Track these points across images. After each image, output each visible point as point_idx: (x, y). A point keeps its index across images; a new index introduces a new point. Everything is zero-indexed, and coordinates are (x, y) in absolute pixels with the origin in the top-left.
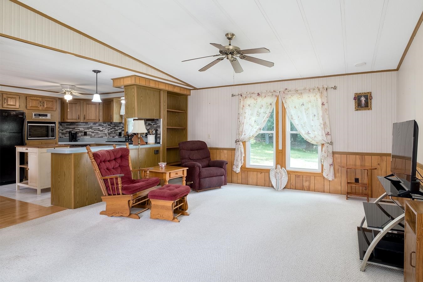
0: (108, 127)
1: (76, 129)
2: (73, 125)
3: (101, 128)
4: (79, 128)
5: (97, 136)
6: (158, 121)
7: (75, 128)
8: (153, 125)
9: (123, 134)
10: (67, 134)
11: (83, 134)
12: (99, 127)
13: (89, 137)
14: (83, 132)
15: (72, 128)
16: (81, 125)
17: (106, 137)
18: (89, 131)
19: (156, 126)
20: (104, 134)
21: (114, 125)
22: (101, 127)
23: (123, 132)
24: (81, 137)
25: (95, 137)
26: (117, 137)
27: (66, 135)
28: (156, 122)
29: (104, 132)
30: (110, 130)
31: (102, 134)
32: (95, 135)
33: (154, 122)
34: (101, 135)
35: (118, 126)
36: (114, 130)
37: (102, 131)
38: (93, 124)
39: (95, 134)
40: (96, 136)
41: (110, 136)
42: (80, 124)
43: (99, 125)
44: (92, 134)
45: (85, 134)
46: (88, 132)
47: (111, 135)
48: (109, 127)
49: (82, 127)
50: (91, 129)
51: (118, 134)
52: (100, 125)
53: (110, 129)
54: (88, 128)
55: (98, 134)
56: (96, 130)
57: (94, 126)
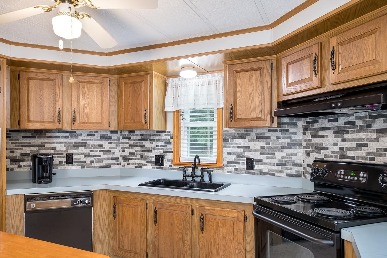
0: (122, 143)
1: (48, 149)
2: (40, 137)
3: (106, 146)
4: (53, 146)
5: (97, 164)
6: (297, 127)
7: (44, 146)
8: (273, 138)
9: (168, 160)
10: (23, 161)
11: (64, 160)
12: (101, 143)
13: (79, 167)
14: (65, 154)
15: (37, 146)
16: (58, 137)
17: (117, 166)
18: (78, 153)
19: (288, 141)
20: (112, 159)
21: (140, 138)
22: (107, 143)
23: (168, 157)
24: (60, 168)
25: (92, 167)
26: (149, 167)
27: (21, 163)
28: (288, 130)
29: (113, 153)
30: (127, 148)
31: (108, 159)
32: (92, 162)
33: (281, 130)
34: (107, 161)
35: (154, 140)
36: (139, 148)
37: (109, 151)
38: (88, 135)
39: (92, 159)
40: (94, 164)
41: (129, 164)
42: (58, 134)
43: (102, 137)
44: (84, 159)
45: (70, 159)
46: (76, 154)
47: (130, 161)
48: (126, 143)
49: (62, 143)
50: (83, 148)
51: (153, 160)
52: (104, 137)
53: (127, 146)
54: (77, 145)
55: (99, 159)
56: (94, 148)
57: (90, 139)
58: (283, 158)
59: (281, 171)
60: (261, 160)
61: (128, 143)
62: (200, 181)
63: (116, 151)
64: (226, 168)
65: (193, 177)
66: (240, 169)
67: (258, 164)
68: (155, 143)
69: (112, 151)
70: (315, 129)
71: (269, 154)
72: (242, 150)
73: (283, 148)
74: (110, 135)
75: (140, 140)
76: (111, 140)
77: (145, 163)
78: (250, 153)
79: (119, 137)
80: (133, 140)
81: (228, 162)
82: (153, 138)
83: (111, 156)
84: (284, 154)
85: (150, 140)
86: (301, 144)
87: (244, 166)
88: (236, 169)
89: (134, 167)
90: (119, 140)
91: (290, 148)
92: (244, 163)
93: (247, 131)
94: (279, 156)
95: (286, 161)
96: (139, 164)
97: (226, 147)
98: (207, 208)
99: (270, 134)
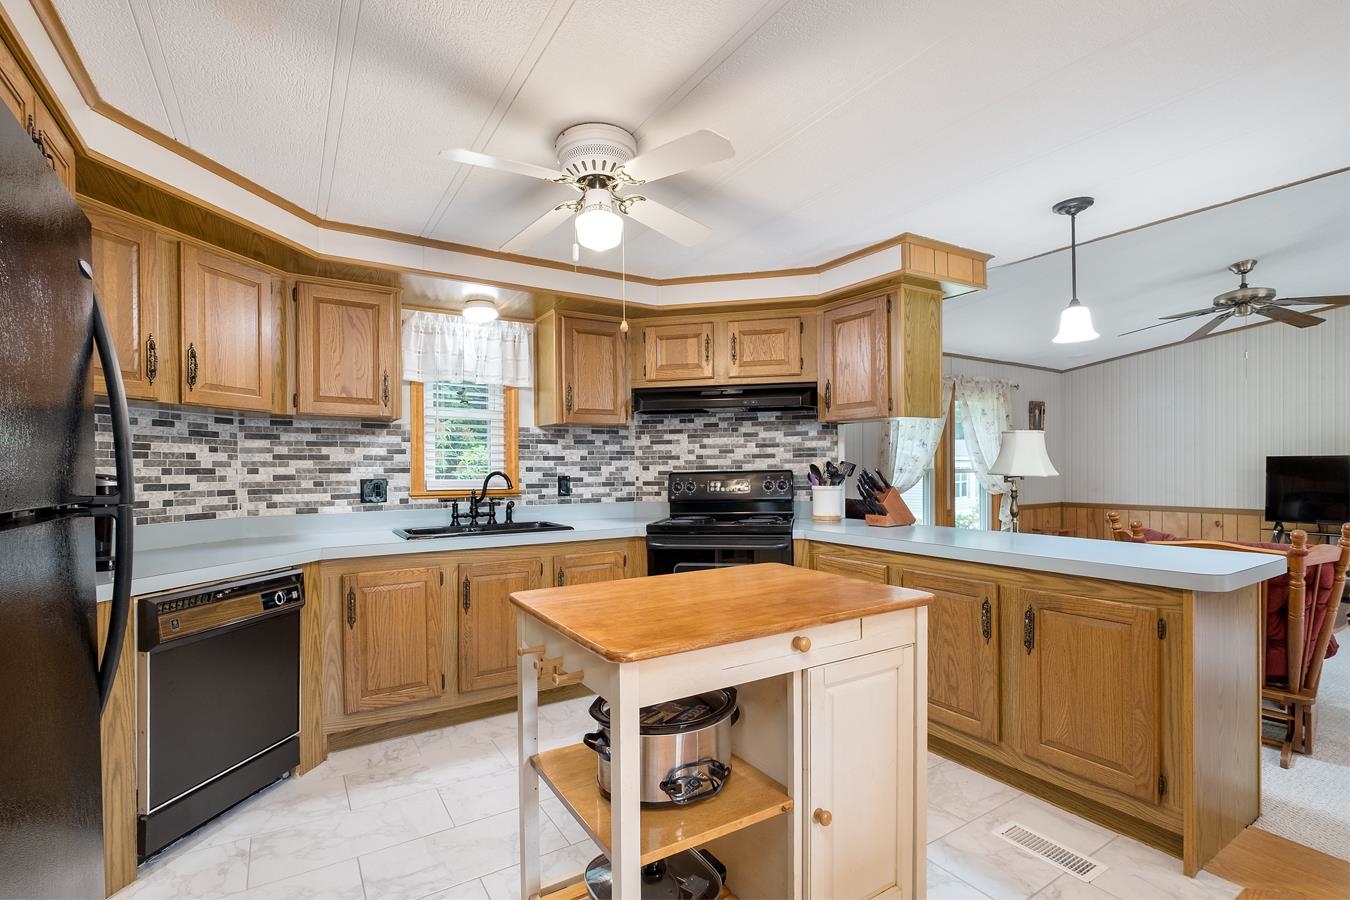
0: (247, 451)
3: (205, 457)
5: (182, 510)
9: (398, 489)
17: (231, 514)
20: (221, 493)
21: (311, 437)
22: (206, 448)
23: (399, 481)
25: (167, 519)
26: (342, 508)
29: (222, 479)
30: (264, 464)
31: (211, 494)
32: (168, 503)
34: (207, 501)
35: (357, 444)
36: (309, 464)
37: (212, 471)
38: (155, 423)
39: (168, 495)
40: (172, 511)
41: (272, 506)
43: (192, 433)
44: (146, 496)
47: (277, 498)
48: (261, 450)
50: (141, 461)
51: (356, 490)
52: (198, 433)
53: (266, 457)
55: (185, 495)
56: (172, 464)
57: (161, 437)
58: (611, 474)
59: (609, 495)
60: (581, 480)
61: (269, 451)
62: (489, 523)
63: (228, 472)
64: (523, 496)
65: (474, 517)
66: (549, 497)
67: (577, 486)
68: (360, 452)
69: (220, 472)
70: (658, 431)
71: (592, 469)
72: (551, 463)
73: (611, 458)
74: (213, 427)
75: (309, 443)
76: (215, 443)
77: (329, 499)
78: (564, 468)
79: (236, 435)
80: (288, 443)
81: (528, 486)
82: (352, 438)
83: (216, 486)
84: (612, 469)
85: (343, 444)
86: (633, 453)
87: (555, 491)
88: (542, 497)
89: (290, 511)
90: (236, 443)
91: (620, 459)
92: (554, 486)
93: (560, 431)
94: (606, 471)
95: (615, 479)
96: (307, 504)
97: (524, 458)
98: (567, 557)
99: (594, 437)
